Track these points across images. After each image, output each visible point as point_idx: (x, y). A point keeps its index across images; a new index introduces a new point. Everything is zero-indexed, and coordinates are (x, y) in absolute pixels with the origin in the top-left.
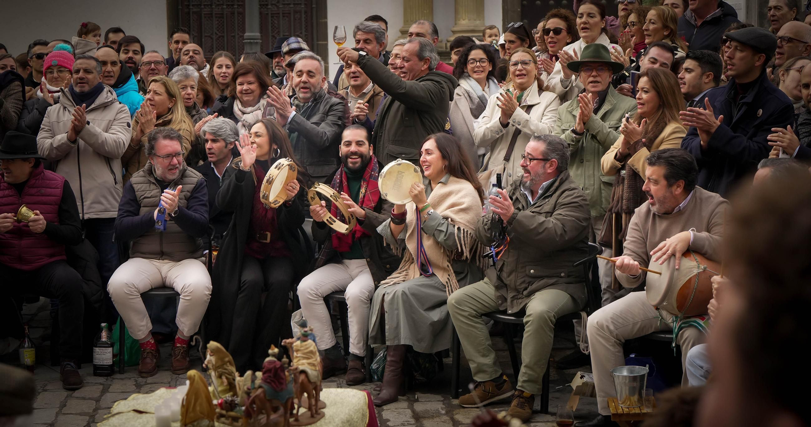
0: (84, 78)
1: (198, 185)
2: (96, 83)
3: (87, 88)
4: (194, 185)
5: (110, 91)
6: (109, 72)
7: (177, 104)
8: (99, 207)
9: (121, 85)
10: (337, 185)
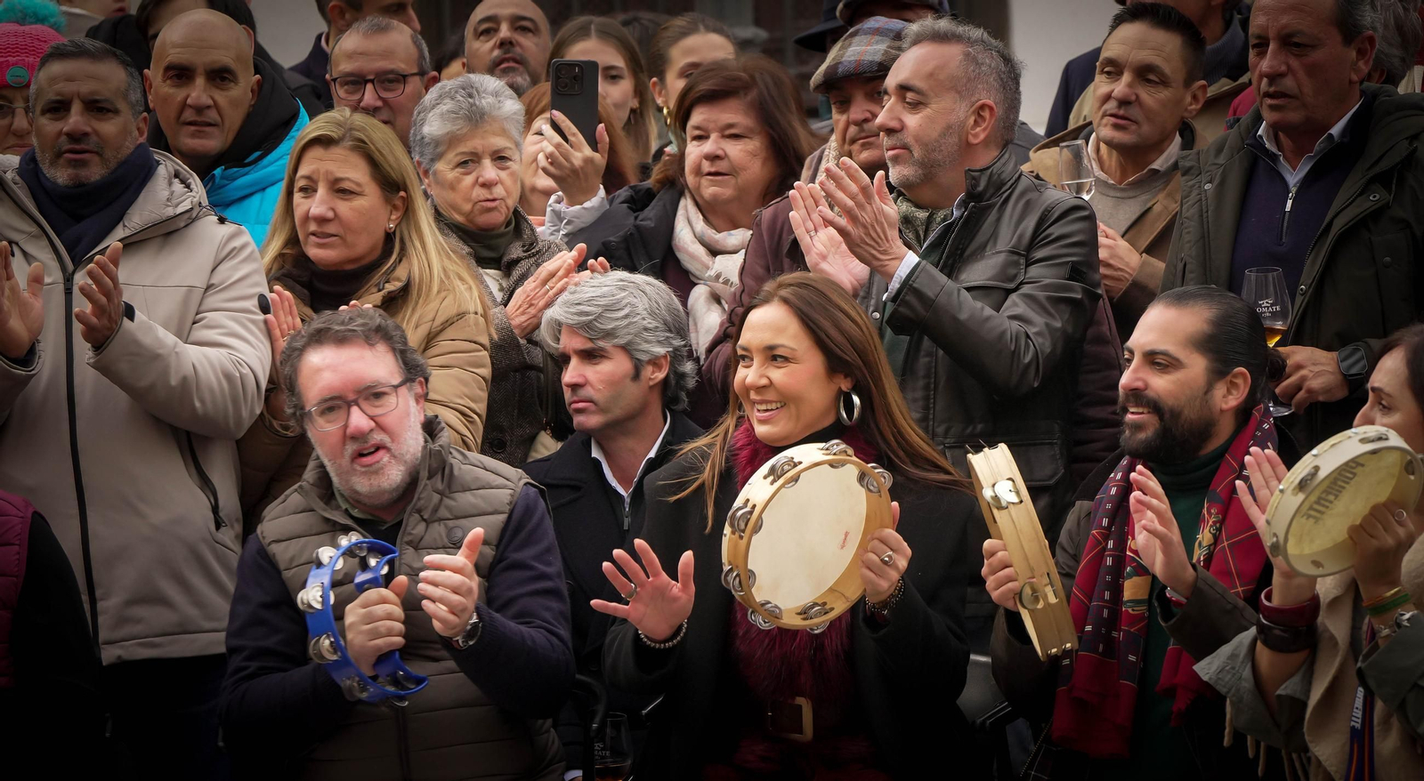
0: (86, 134)
2: (129, 147)
3: (95, 172)
4: (503, 517)
5: (177, 175)
6: (200, 110)
8: (155, 617)
9: (257, 154)
10: (1109, 506)
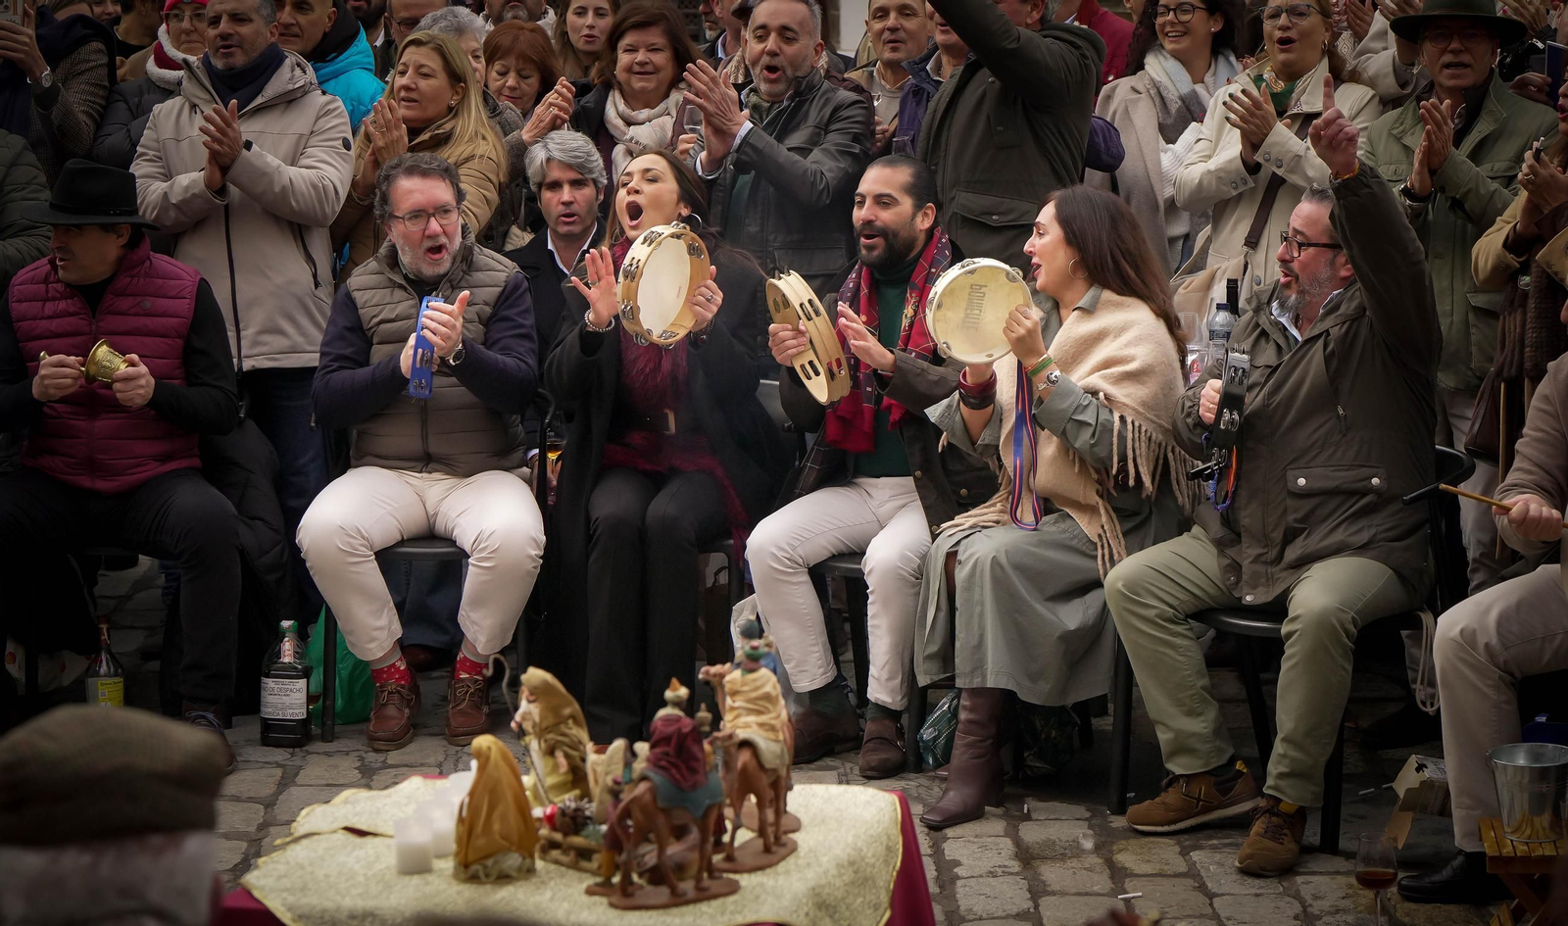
0: (230, 35)
1: (508, 288)
2: (262, 44)
3: (240, 60)
4: (499, 289)
5: (299, 65)
6: (288, 26)
7: (469, 97)
8: (276, 342)
9: (334, 54)
10: (849, 294)
